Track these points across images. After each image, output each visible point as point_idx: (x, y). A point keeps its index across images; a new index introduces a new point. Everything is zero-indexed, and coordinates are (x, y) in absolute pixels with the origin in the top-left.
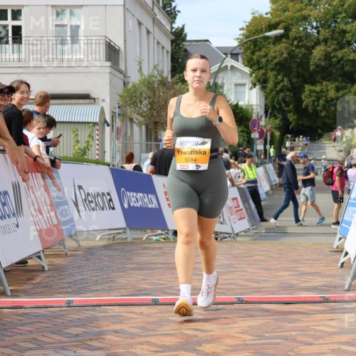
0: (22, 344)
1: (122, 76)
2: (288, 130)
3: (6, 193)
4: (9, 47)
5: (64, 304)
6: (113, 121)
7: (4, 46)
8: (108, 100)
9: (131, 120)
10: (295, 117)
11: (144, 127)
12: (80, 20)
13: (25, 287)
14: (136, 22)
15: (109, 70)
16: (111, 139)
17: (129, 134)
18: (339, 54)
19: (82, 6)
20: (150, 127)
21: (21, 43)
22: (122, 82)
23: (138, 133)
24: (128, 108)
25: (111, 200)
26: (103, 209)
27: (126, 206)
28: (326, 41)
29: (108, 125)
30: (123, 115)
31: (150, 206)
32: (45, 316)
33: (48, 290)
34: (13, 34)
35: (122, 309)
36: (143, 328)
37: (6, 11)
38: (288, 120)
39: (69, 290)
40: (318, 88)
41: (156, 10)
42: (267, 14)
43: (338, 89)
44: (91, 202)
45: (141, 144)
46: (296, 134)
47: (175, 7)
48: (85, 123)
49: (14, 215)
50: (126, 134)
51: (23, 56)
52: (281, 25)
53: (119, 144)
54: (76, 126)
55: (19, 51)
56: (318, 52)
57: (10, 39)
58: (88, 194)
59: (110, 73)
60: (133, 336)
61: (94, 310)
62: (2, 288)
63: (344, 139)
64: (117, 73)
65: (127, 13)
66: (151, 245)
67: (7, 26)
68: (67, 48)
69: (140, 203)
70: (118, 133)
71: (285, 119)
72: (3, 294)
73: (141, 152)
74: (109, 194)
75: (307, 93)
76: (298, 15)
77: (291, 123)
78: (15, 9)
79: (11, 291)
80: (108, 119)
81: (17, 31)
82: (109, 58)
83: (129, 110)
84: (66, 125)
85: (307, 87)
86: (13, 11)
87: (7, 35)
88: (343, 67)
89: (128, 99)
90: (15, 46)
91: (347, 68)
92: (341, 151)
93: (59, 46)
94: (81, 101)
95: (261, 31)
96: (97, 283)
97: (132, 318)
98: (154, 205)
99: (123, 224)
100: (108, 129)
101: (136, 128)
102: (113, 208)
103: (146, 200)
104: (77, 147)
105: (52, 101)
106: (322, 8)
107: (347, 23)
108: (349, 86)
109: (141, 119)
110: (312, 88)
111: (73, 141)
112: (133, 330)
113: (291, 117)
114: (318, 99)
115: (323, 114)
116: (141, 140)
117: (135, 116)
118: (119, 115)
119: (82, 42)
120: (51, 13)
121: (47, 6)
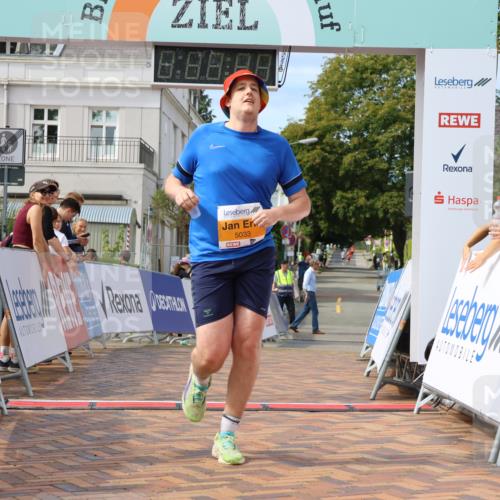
0: (43, 446)
1: (155, 179)
2: (318, 238)
3: (33, 292)
4: (44, 147)
5: (86, 407)
6: (144, 223)
7: (39, 145)
8: (140, 202)
9: (163, 222)
10: (326, 225)
11: (175, 230)
12: (117, 121)
13: (48, 388)
14: (172, 126)
15: (142, 172)
16: (142, 240)
17: (160, 237)
18: (371, 162)
19: (117, 108)
20: (181, 230)
21: (56, 142)
22: (154, 185)
23: (169, 236)
24: (160, 210)
25: (139, 302)
26: (130, 311)
27: (154, 308)
28: (356, 148)
29: (139, 227)
30: (154, 218)
31: (178, 310)
32: (66, 418)
33: (71, 392)
34: (49, 133)
35: (146, 413)
37: (43, 110)
38: (319, 227)
39: (93, 392)
40: (349, 195)
41: (192, 114)
42: (300, 120)
43: (368, 198)
44: (119, 303)
45: (172, 247)
46: (326, 241)
47: (211, 112)
48: (119, 224)
49: (40, 314)
50: (157, 236)
51: (57, 156)
52: (317, 133)
53: (149, 246)
54: (107, 227)
55: (54, 151)
56: (347, 159)
57: (45, 138)
58: (116, 296)
59: (144, 175)
60: (155, 440)
61: (117, 413)
62: (24, 388)
63: (374, 249)
64: (150, 176)
65: (163, 116)
66: (177, 350)
67: (42, 126)
68: (102, 149)
69: (168, 306)
70: (148, 235)
71: (316, 227)
72: (26, 395)
73: (171, 255)
74: (137, 296)
75: (338, 198)
76: (332, 123)
77: (322, 231)
78: (52, 109)
79: (34, 391)
80: (140, 221)
81: (53, 130)
82: (141, 162)
83: (161, 213)
84: (97, 226)
85: (339, 193)
86: (49, 111)
87: (42, 136)
88: (373, 176)
89: (160, 201)
90: (51, 145)
91: (377, 177)
92: (370, 260)
93: (93, 147)
94: (113, 202)
95: (295, 138)
96: (121, 386)
97: (155, 423)
98: (182, 309)
99: (150, 327)
100: (139, 231)
101: (167, 231)
102: (141, 311)
103: (174, 303)
104: (106, 248)
106: (355, 119)
107: (379, 134)
108: (380, 194)
109: (173, 222)
110: (344, 194)
111: (103, 243)
112: (156, 435)
113: (323, 225)
114: (349, 205)
115: (353, 220)
116: (171, 243)
117: (167, 219)
118: (151, 217)
119: (117, 143)
120: (87, 114)
121: (84, 107)
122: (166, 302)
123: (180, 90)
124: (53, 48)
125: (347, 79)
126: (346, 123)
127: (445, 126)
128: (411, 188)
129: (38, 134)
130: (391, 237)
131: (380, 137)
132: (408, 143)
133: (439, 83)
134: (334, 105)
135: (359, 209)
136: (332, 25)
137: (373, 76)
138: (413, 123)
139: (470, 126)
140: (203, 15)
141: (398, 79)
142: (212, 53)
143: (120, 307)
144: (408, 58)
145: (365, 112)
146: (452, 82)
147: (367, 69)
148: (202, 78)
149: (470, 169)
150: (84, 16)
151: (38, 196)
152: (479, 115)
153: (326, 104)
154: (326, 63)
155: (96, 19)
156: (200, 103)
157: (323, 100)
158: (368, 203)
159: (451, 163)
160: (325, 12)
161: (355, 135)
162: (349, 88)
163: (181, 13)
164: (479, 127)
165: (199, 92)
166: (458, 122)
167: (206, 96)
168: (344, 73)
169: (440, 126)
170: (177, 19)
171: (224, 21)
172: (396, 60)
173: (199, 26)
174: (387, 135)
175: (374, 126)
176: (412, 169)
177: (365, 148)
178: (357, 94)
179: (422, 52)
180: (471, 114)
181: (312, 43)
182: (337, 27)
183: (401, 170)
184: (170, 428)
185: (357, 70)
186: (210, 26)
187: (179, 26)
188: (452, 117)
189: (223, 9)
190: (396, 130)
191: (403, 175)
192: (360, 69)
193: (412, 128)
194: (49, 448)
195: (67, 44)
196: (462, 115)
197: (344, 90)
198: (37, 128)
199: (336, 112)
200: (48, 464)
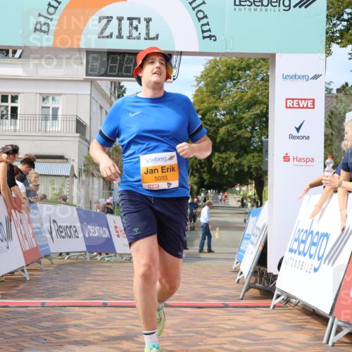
0: (6, 333)
1: (87, 144)
2: (202, 185)
4: (8, 121)
5: (39, 305)
6: (79, 174)
7: (4, 120)
8: (77, 160)
9: (93, 175)
10: (208, 176)
12: (60, 104)
13: (12, 292)
14: (99, 107)
15: (78, 139)
16: (78, 187)
17: (91, 185)
18: (239, 133)
19: (60, 94)
21: (16, 118)
22: (86, 148)
23: (97, 184)
24: (91, 166)
25: (76, 231)
26: (70, 237)
27: (87, 235)
28: (228, 123)
29: (76, 177)
30: (87, 171)
31: (104, 236)
32: (25, 313)
33: (29, 294)
34: (12, 112)
35: (81, 309)
36: (95, 323)
37: (7, 96)
38: (203, 178)
39: (43, 295)
40: (224, 156)
41: (113, 99)
43: (237, 157)
44: (62, 232)
45: (99, 192)
46: (208, 188)
48: (62, 176)
49: (6, 240)
50: (89, 184)
51: (18, 128)
52: (201, 112)
53: (83, 191)
54: (54, 178)
55: (15, 124)
56: (222, 130)
57: (9, 116)
58: (60, 227)
59: (79, 141)
60: (88, 329)
61: (60, 310)
63: (242, 193)
64: (84, 142)
65: (93, 102)
66: (103, 264)
67: (7, 107)
68: (49, 123)
70: (82, 183)
71: (201, 177)
73: (99, 197)
74: (74, 227)
75: (216, 158)
76: (212, 105)
77: (205, 181)
78: (14, 95)
80: (76, 173)
81: (14, 110)
82: (77, 132)
83: (91, 168)
85: (217, 155)
86: (12, 96)
87: (7, 114)
88: (240, 143)
90: (13, 120)
91: (243, 143)
92: (239, 201)
93: (43, 122)
94: (58, 160)
96: (64, 290)
97: (88, 316)
98: (106, 235)
99: (84, 249)
100: (76, 181)
101: (96, 181)
102: (78, 237)
103: (101, 232)
104: (53, 193)
105: (37, 160)
106: (228, 102)
107: (244, 113)
108: (245, 155)
110: (221, 155)
113: (205, 176)
114: (224, 162)
115: (226, 173)
116: (99, 188)
117: (96, 172)
118: (84, 171)
119: (60, 119)
120: (39, 98)
121: (36, 93)
122: (95, 231)
123: (104, 82)
124: (14, 52)
125: (221, 75)
126: (221, 105)
127: (290, 107)
128: (267, 151)
129: (4, 113)
130: (254, 185)
131: (245, 115)
132: (264, 119)
133: (285, 77)
134: (213, 93)
135: (231, 165)
136: (210, 37)
137: (240, 72)
138: (268, 105)
139: (307, 107)
140: (120, 29)
141: (257, 74)
142: (127, 56)
143: (63, 234)
144: (264, 60)
145: (234, 97)
146: (295, 77)
147: (235, 67)
148: (120, 74)
149: (308, 138)
150: (36, 30)
151: (4, 156)
152: (314, 100)
153: (207, 92)
154: (207, 64)
155: (44, 32)
156: (118, 91)
157: (205, 89)
158: (237, 161)
159: (295, 133)
160: (205, 28)
161: (228, 113)
162: (224, 81)
163: (104, 29)
164: (314, 108)
165: (117, 83)
166: (299, 105)
167: (123, 86)
168: (219, 70)
169: (287, 107)
170: (102, 32)
171: (135, 34)
172: (256, 61)
173: (117, 37)
174: (250, 113)
175: (241, 107)
176: (267, 137)
177: (235, 122)
178: (228, 85)
179: (273, 56)
180: (308, 99)
181: (197, 50)
182: (214, 38)
183: (260, 138)
184: (98, 320)
185: (228, 69)
186: (125, 37)
187: (103, 37)
188: (295, 101)
189: (134, 26)
190: (256, 110)
191: (261, 141)
192: (230, 68)
193: (267, 109)
194: (12, 334)
195: (24, 49)
196: (302, 100)
197: (220, 82)
198: (2, 109)
199: (214, 98)
200: (12, 346)
